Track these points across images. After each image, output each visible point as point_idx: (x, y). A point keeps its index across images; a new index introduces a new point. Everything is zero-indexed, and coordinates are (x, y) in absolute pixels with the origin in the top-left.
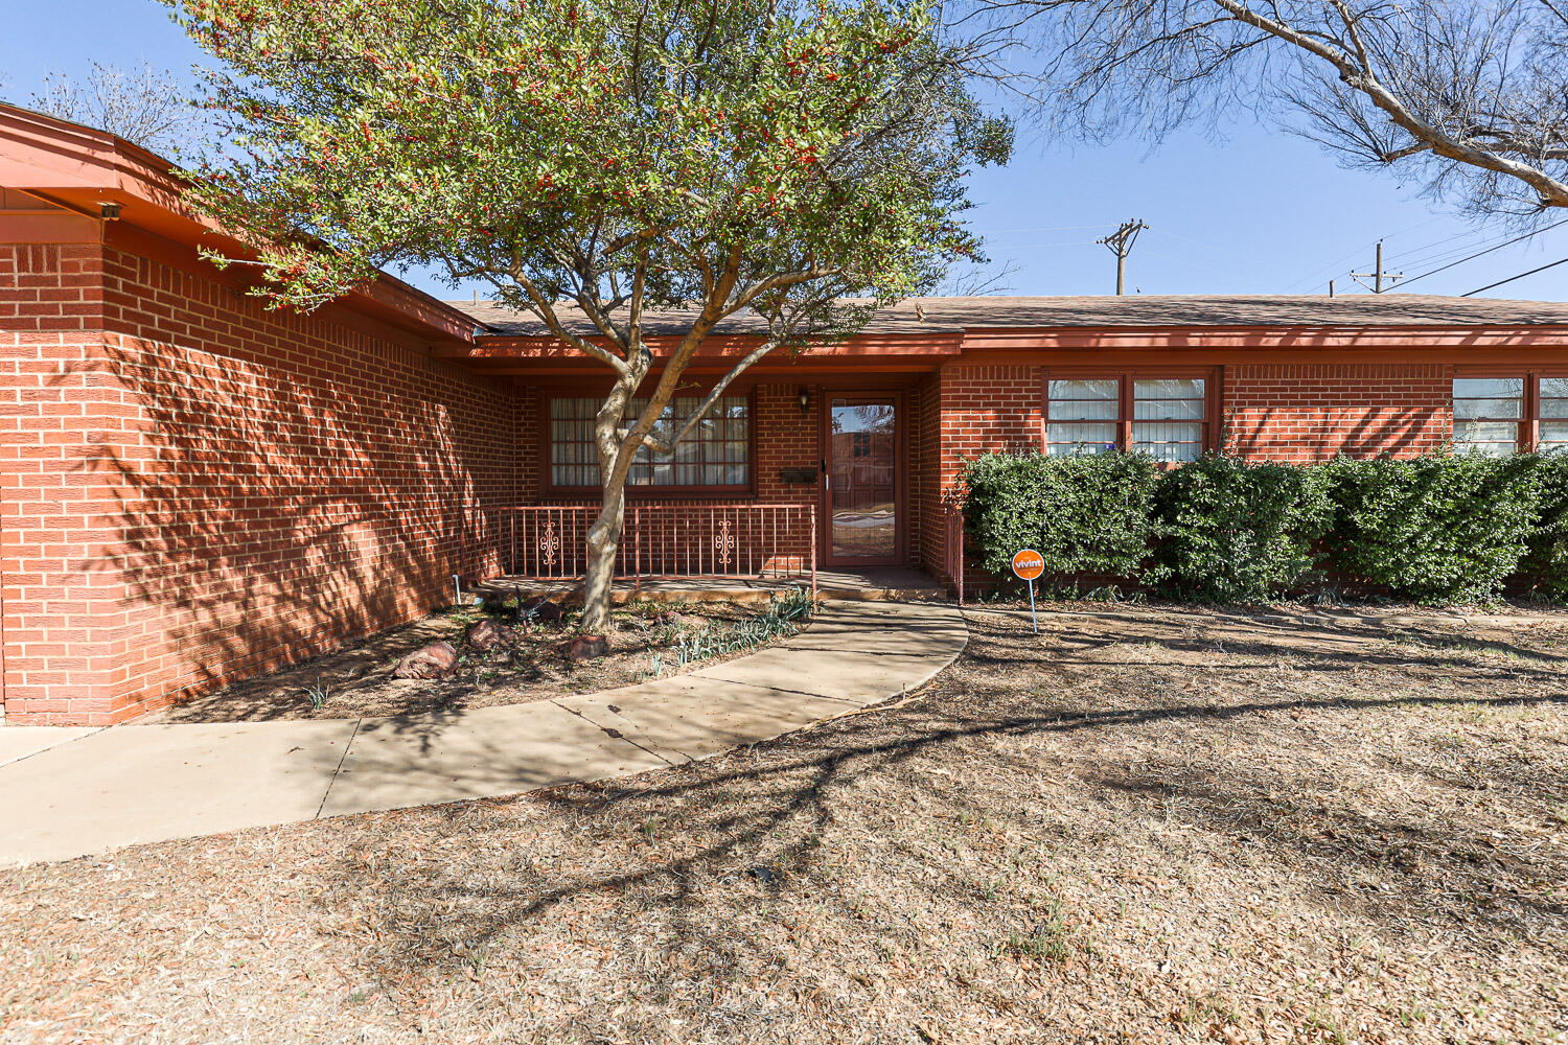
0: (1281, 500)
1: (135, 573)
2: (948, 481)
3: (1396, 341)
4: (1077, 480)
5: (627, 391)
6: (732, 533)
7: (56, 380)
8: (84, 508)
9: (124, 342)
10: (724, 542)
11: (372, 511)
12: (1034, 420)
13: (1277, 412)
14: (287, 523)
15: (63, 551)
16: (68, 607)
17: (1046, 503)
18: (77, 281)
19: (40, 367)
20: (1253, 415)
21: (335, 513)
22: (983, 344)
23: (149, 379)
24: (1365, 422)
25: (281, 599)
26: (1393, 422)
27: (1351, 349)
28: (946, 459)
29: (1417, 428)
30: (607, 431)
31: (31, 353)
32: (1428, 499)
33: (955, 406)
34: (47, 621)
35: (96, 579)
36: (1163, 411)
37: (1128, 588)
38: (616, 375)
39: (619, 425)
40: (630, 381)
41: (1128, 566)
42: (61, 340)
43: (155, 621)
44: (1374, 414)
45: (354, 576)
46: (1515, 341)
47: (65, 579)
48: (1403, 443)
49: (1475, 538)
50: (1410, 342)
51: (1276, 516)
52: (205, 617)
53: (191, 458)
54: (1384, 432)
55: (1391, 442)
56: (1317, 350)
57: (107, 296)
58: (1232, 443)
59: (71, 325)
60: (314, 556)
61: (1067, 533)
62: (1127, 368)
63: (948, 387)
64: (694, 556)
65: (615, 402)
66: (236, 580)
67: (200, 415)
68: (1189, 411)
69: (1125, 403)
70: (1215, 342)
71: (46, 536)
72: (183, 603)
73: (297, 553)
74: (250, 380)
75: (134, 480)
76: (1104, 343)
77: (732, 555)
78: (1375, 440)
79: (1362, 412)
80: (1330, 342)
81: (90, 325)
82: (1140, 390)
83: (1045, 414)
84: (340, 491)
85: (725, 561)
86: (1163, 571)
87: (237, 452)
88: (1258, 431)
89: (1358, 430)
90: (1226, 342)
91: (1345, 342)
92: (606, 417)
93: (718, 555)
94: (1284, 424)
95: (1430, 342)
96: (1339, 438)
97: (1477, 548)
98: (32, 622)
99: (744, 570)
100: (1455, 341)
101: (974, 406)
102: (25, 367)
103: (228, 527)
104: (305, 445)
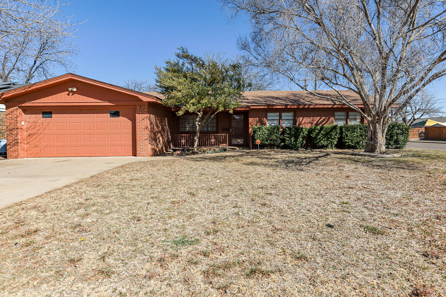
0: (300, 132)
1: (149, 141)
2: (250, 130)
3: (321, 107)
4: (268, 130)
6: (214, 139)
7: (143, 119)
8: (146, 133)
9: (150, 115)
10: (213, 140)
11: (161, 134)
12: (265, 119)
13: (305, 118)
14: (156, 136)
15: (143, 138)
16: (144, 144)
17: (263, 133)
18: (145, 109)
19: (141, 118)
20: (301, 118)
22: (255, 108)
24: (320, 119)
25: (156, 146)
26: (324, 120)
27: (314, 108)
28: (250, 126)
29: (328, 120)
30: (197, 123)
31: (140, 116)
32: (322, 132)
33: (251, 117)
34: (141, 146)
35: (147, 141)
36: (287, 118)
37: (278, 147)
38: (198, 115)
39: (199, 122)
40: (200, 116)
41: (276, 143)
42: (143, 115)
44: (321, 118)
45: (160, 144)
47: (143, 141)
48: (326, 123)
49: (329, 138)
50: (323, 107)
51: (299, 135)
54: (323, 121)
55: (324, 123)
56: (308, 108)
57: (148, 110)
58: (298, 123)
59: (144, 113)
61: (266, 138)
62: (280, 111)
63: (250, 114)
64: (208, 143)
65: (198, 119)
67: (152, 122)
68: (292, 118)
69: (280, 117)
70: (292, 107)
71: (141, 136)
74: (154, 117)
75: (149, 130)
76: (274, 107)
77: (214, 143)
78: (321, 123)
79: (319, 118)
80: (311, 107)
81: (146, 113)
82: (283, 114)
83: (267, 118)
84: (159, 132)
85: (213, 143)
86: (283, 144)
88: (302, 121)
89: (318, 121)
90: (294, 107)
91: (313, 107)
92: (197, 121)
93: (212, 143)
94: (306, 120)
95: (326, 107)
96: (315, 122)
97: (330, 140)
98: (140, 146)
99: (216, 145)
100: (331, 107)
101: (254, 117)
102: (139, 118)
103: (153, 136)
104: (157, 125)
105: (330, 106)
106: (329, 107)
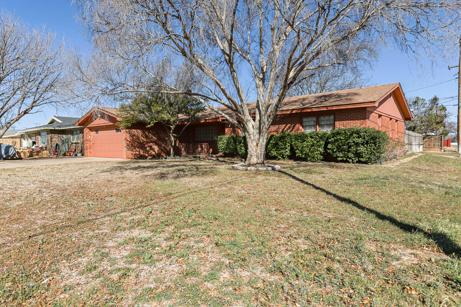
1: (128, 148)
5: (172, 130)
7: (124, 133)
8: (123, 143)
9: (127, 130)
11: (156, 144)
12: (237, 129)
14: (144, 145)
21: (151, 144)
23: (129, 133)
24: (285, 127)
25: (143, 152)
26: (289, 128)
29: (293, 128)
33: (227, 128)
35: (124, 148)
38: (171, 128)
43: (130, 152)
44: (286, 125)
45: (154, 151)
46: (299, 112)
48: (291, 131)
52: (135, 153)
53: (133, 139)
55: (289, 131)
60: (148, 148)
63: (226, 125)
65: (172, 131)
66: (138, 150)
67: (134, 135)
72: (132, 151)
73: (146, 148)
74: (139, 131)
75: (128, 141)
78: (287, 130)
79: (284, 125)
81: (125, 129)
84: (152, 142)
87: (138, 138)
89: (284, 129)
92: (170, 133)
95: (285, 113)
96: (281, 130)
101: (229, 128)
103: (137, 145)
104: (147, 137)
105: (289, 112)
106: (287, 113)
